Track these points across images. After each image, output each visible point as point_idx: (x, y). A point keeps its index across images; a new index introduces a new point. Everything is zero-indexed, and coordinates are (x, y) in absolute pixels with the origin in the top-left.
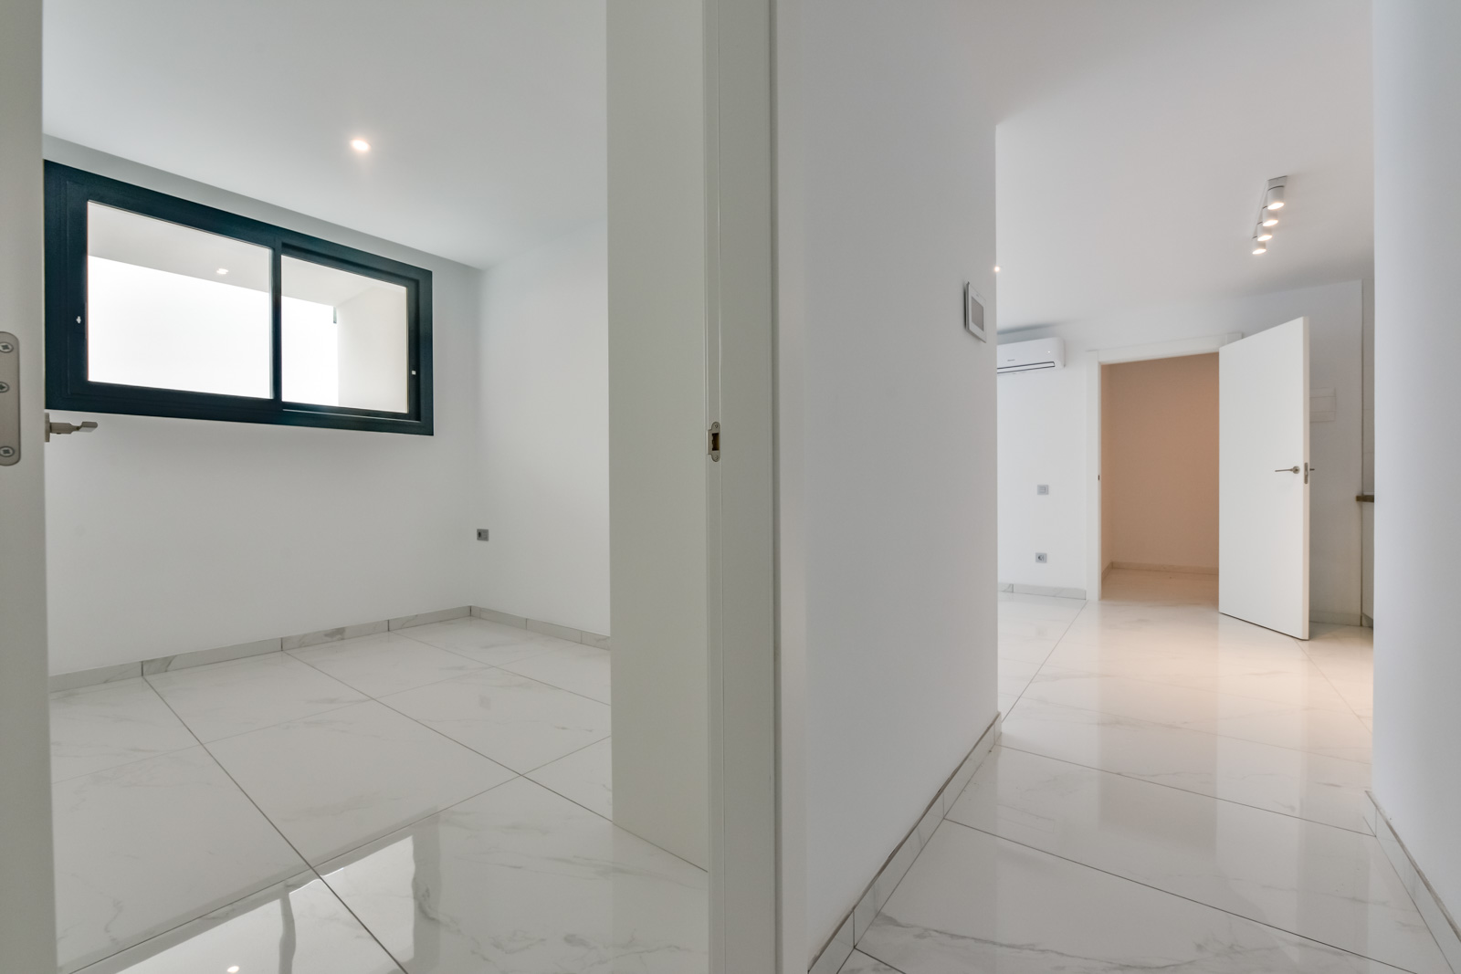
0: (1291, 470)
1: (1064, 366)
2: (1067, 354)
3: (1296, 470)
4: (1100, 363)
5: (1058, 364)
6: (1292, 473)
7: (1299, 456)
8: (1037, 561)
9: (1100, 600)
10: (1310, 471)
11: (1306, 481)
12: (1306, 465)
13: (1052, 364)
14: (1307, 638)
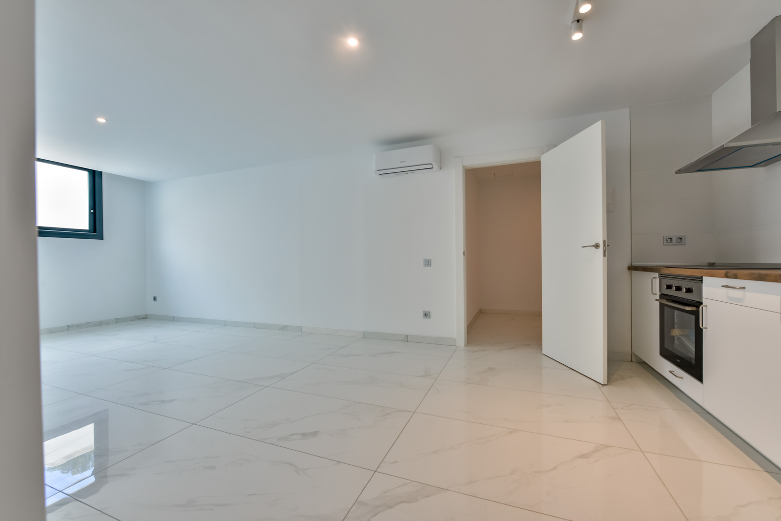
0: (593, 246)
1: (440, 168)
2: (441, 159)
3: (597, 246)
4: (464, 167)
5: (435, 166)
6: (594, 248)
7: (599, 236)
8: (423, 317)
9: (465, 346)
10: (607, 245)
11: (604, 256)
12: (604, 241)
13: (430, 166)
14: (606, 383)
